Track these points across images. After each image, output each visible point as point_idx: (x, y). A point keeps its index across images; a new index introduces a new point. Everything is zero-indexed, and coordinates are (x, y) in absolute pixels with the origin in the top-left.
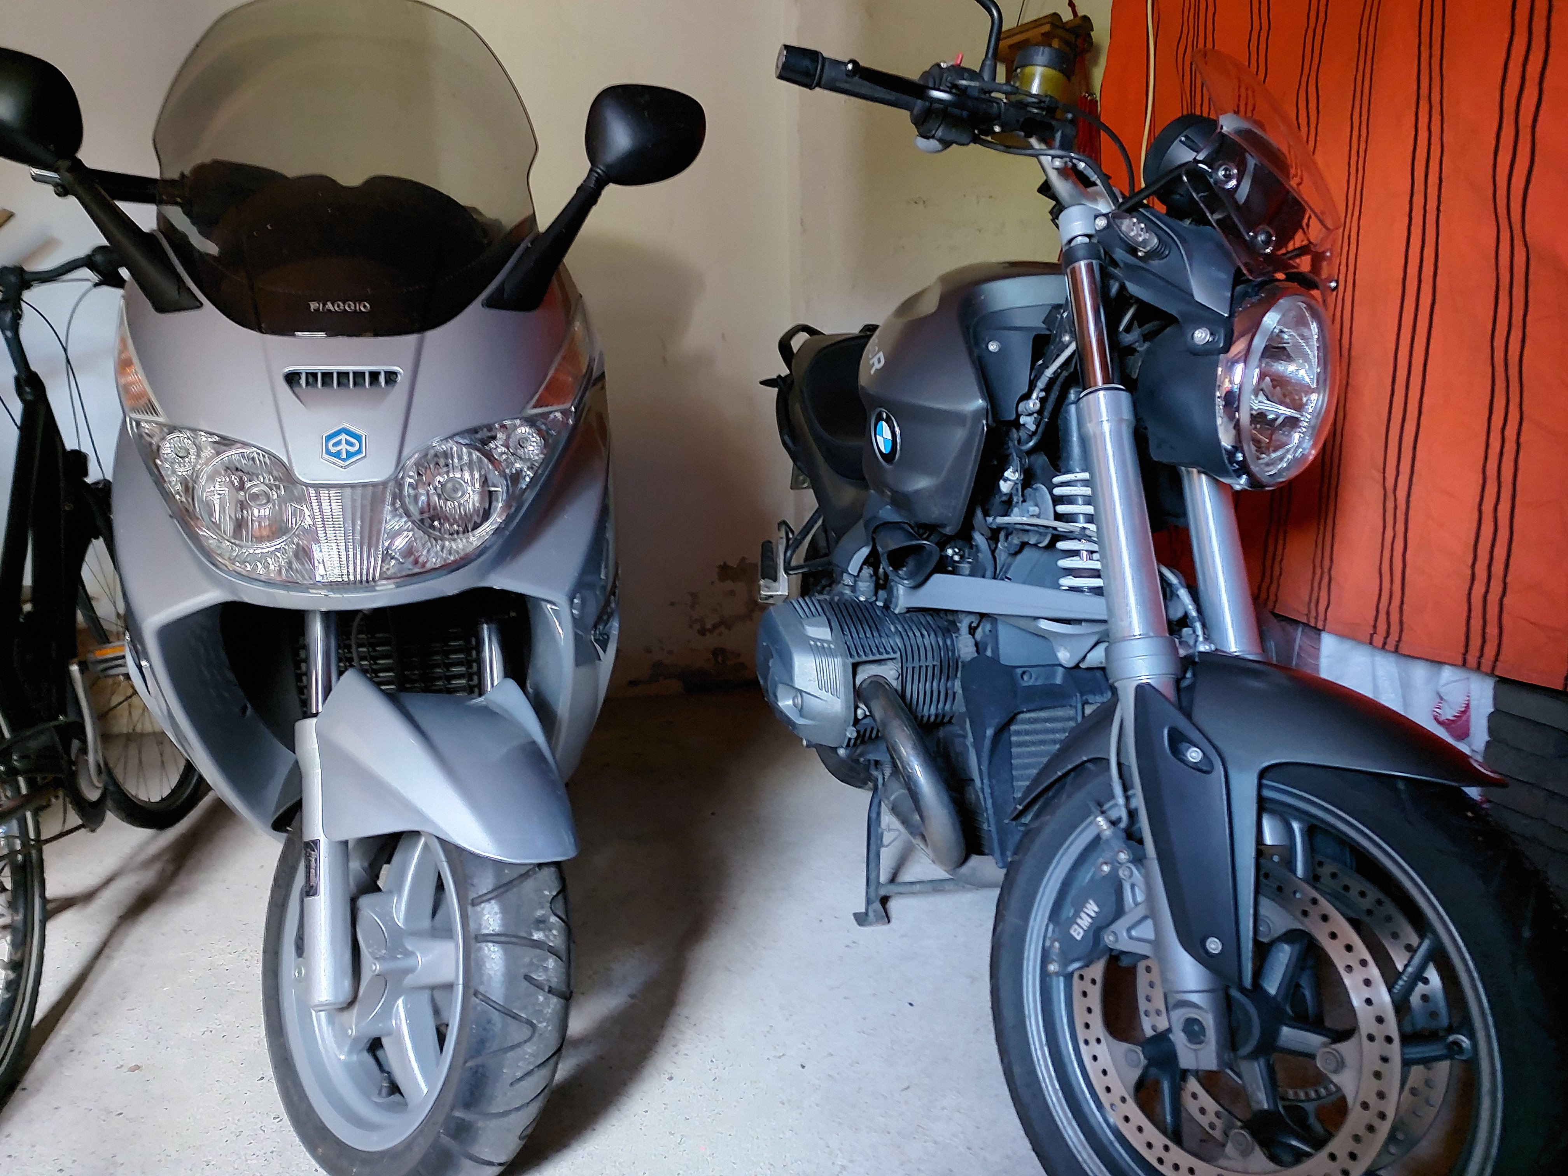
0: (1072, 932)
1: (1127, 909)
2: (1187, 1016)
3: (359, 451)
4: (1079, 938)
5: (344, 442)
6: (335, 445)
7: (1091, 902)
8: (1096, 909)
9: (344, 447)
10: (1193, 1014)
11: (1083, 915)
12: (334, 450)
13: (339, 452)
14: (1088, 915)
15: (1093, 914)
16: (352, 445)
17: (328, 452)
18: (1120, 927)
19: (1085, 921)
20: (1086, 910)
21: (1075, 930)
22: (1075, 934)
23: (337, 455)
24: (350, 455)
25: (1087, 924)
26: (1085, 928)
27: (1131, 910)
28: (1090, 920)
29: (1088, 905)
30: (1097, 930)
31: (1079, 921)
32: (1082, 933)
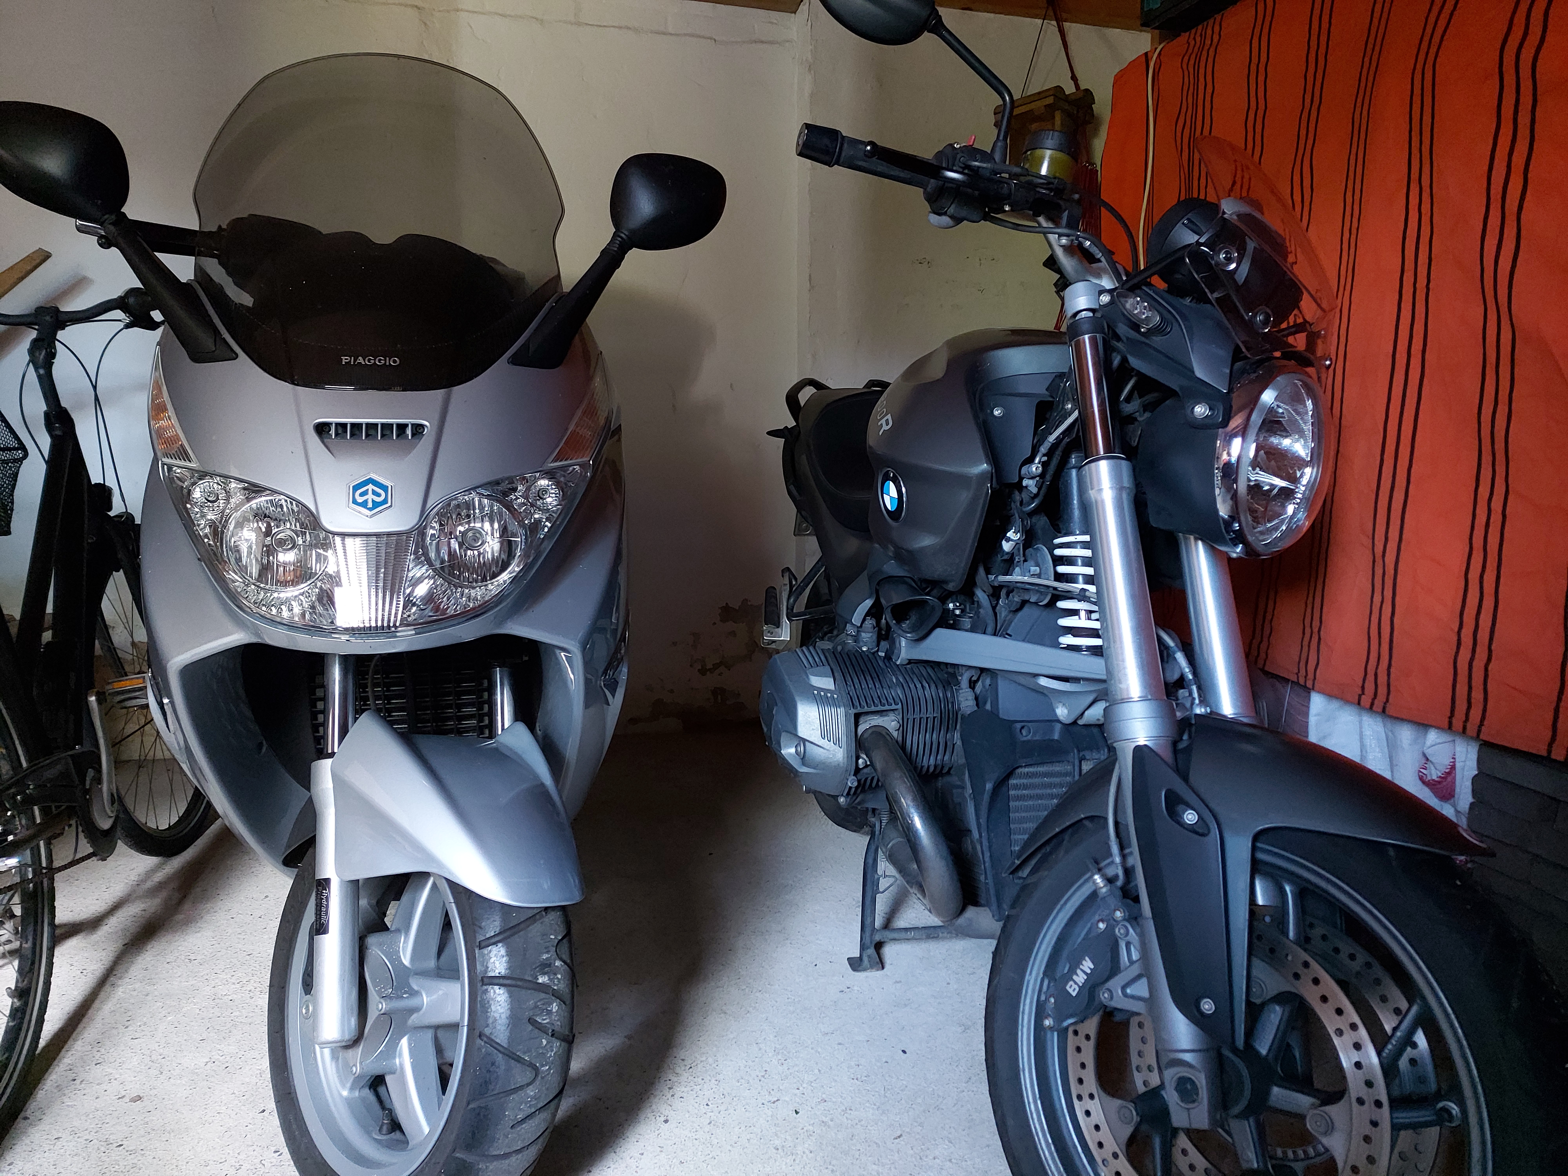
0: (1068, 988)
1: (1122, 966)
2: (1181, 1075)
3: (385, 501)
4: (1074, 994)
5: (370, 492)
6: (362, 495)
7: (1087, 958)
8: (1092, 967)
9: (370, 497)
10: (1186, 1073)
11: (1079, 971)
12: (360, 500)
13: (366, 501)
14: (1084, 972)
15: (1089, 971)
16: (379, 495)
17: (355, 502)
18: (1115, 984)
19: (1080, 978)
20: (1081, 967)
21: (1071, 987)
22: (1070, 991)
23: (364, 504)
24: (376, 505)
25: (1083, 981)
26: (1081, 984)
27: (1126, 969)
28: (1085, 977)
29: (1084, 962)
30: (1092, 987)
31: (1075, 977)
32: (1077, 989)
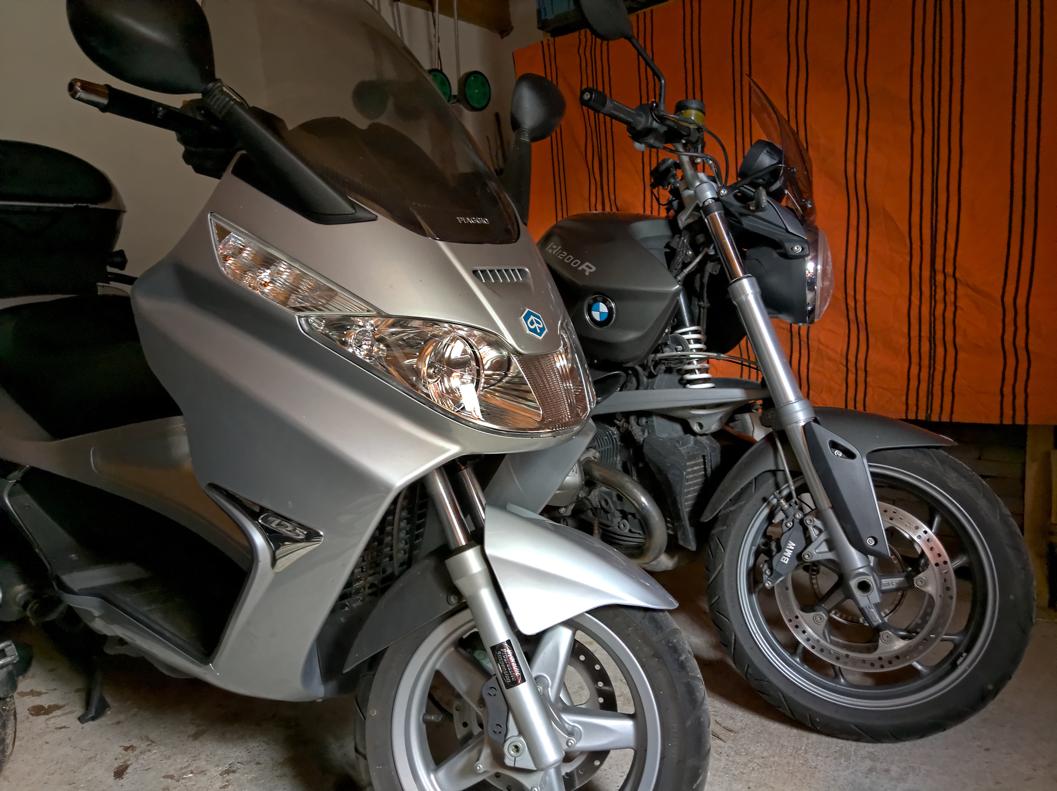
0: (782, 560)
1: (813, 538)
2: (859, 581)
4: (786, 562)
7: (790, 542)
8: (794, 545)
10: (862, 579)
11: (787, 550)
12: (532, 327)
14: (791, 550)
15: (793, 548)
18: (811, 549)
19: (789, 553)
20: (788, 547)
21: (784, 559)
22: (784, 561)
25: (790, 554)
26: (789, 556)
27: (816, 539)
28: (791, 552)
29: (789, 544)
30: (797, 555)
31: (785, 554)
32: (788, 559)
